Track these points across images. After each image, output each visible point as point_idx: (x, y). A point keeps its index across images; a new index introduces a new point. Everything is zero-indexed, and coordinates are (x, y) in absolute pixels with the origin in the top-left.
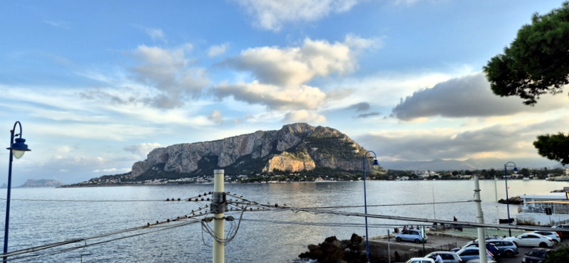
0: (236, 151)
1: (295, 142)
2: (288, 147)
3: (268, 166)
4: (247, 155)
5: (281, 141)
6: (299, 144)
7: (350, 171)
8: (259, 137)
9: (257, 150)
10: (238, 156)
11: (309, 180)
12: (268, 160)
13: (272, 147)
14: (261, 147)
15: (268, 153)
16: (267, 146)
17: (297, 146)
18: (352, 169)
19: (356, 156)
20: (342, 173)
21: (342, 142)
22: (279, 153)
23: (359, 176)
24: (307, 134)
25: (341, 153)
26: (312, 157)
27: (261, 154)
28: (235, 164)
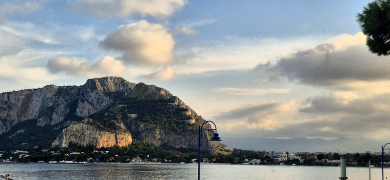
0: (13, 114)
1: (104, 104)
2: (93, 112)
3: (61, 138)
4: (30, 121)
5: (83, 101)
6: (109, 107)
7: (182, 150)
8: (49, 95)
9: (46, 114)
10: (16, 121)
11: (122, 161)
12: (61, 129)
13: (68, 110)
14: (52, 109)
15: (62, 119)
16: (61, 109)
17: (106, 110)
18: (184, 146)
19: (190, 128)
20: (170, 152)
21: (173, 108)
22: (79, 119)
23: (193, 157)
24: (123, 93)
25: (170, 124)
26: (129, 128)
27: (51, 119)
28: (9, 133)
